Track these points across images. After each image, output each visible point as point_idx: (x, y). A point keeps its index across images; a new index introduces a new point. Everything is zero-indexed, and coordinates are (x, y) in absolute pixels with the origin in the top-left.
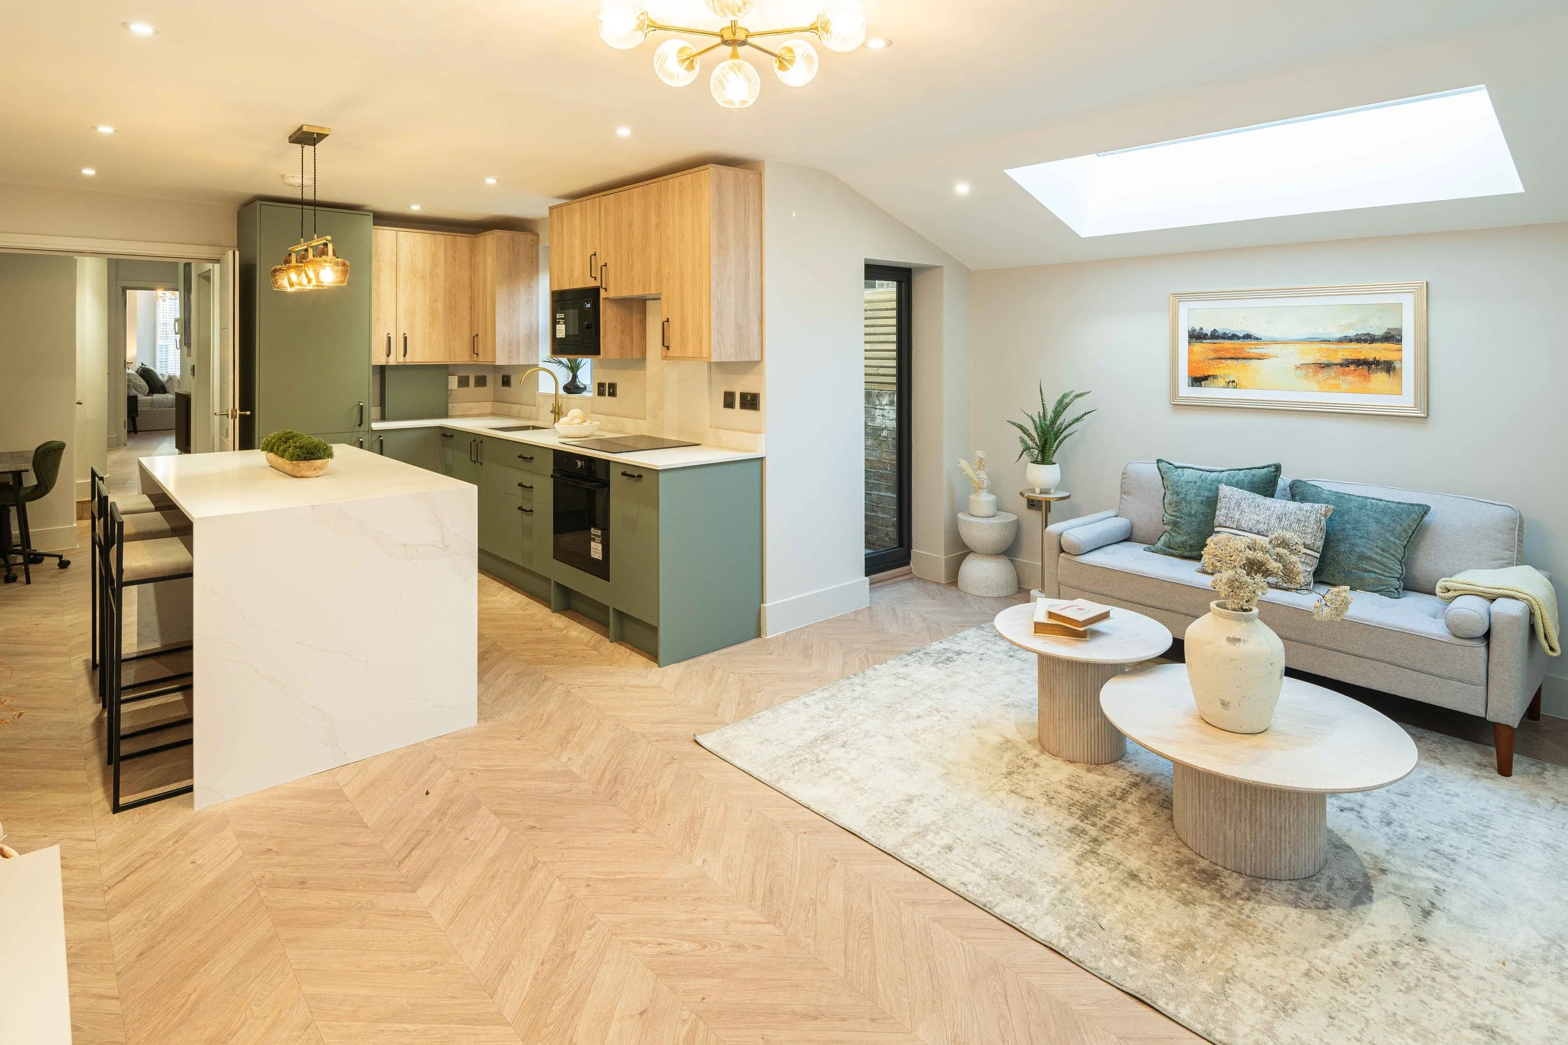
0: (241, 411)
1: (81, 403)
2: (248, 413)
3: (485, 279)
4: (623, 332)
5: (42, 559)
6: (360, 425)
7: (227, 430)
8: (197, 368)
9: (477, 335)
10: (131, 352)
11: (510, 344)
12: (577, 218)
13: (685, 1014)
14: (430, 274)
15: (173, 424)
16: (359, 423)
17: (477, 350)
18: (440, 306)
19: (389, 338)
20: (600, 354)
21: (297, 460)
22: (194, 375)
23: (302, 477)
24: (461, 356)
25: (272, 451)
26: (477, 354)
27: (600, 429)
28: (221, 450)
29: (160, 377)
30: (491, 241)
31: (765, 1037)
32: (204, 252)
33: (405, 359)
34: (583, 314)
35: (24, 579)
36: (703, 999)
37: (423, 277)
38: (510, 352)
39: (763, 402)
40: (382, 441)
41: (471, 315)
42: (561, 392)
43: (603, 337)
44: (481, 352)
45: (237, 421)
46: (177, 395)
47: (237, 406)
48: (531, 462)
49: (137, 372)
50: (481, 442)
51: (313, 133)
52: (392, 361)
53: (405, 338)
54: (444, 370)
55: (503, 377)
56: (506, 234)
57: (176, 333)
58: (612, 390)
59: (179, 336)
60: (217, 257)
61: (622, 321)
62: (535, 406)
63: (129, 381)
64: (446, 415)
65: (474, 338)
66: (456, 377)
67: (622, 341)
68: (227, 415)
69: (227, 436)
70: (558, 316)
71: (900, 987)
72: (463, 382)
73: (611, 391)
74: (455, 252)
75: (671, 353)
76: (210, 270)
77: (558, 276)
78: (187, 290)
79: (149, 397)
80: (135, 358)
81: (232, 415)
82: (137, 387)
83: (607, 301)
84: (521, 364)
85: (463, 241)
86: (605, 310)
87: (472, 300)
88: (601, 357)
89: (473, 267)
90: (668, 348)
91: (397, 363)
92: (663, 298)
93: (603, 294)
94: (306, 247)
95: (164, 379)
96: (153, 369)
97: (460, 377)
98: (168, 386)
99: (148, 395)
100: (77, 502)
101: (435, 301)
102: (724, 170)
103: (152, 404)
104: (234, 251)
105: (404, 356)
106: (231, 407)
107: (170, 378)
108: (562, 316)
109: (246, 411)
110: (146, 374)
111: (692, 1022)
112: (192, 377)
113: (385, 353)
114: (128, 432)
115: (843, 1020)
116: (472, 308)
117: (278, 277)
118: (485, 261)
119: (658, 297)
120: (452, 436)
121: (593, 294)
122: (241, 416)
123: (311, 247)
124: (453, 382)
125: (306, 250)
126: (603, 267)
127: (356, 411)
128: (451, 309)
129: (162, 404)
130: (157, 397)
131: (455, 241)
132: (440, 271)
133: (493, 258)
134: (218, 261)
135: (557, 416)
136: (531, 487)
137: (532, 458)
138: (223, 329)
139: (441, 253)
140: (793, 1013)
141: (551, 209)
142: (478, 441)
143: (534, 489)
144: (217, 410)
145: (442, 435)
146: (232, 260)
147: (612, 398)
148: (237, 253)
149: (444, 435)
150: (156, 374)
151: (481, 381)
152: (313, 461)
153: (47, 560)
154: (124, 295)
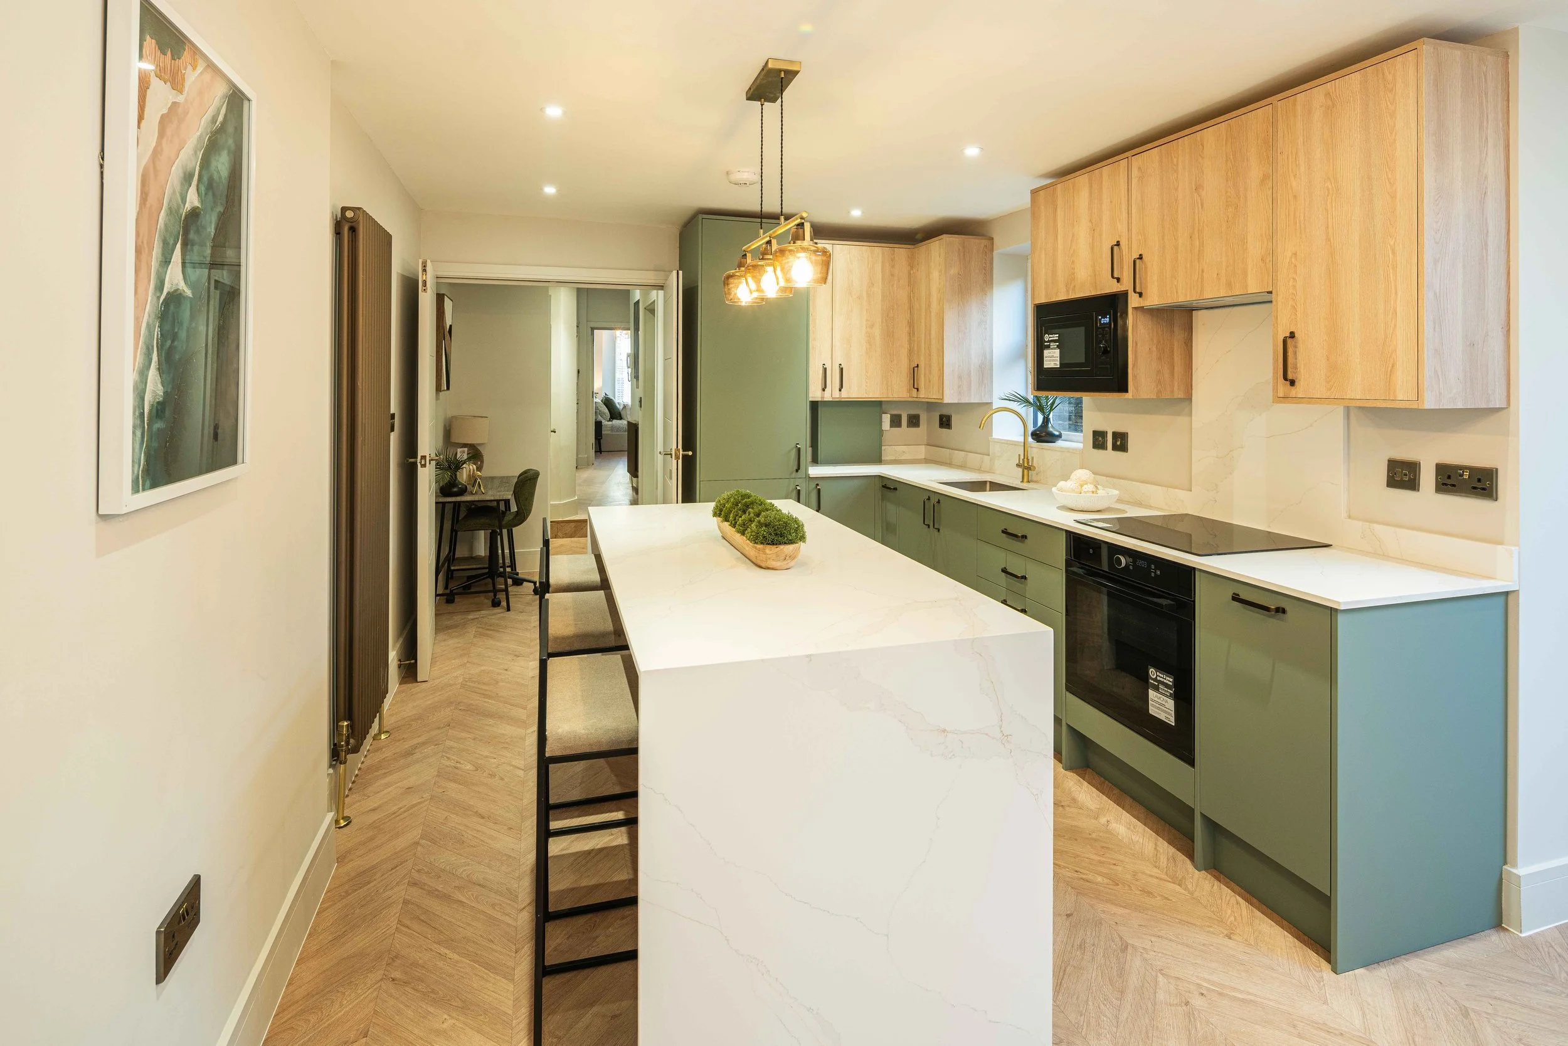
0: (683, 451)
1: (555, 432)
2: (690, 453)
3: (929, 295)
4: (1159, 359)
5: (521, 584)
6: (797, 471)
7: (671, 471)
8: (644, 401)
9: (918, 366)
10: (598, 384)
11: (960, 377)
12: (1084, 194)
14: (867, 293)
15: (626, 447)
16: (795, 467)
17: (917, 384)
18: (877, 332)
19: (825, 370)
20: (1126, 391)
21: (762, 543)
22: (641, 407)
23: (768, 568)
24: (899, 391)
25: (726, 520)
26: (918, 389)
27: (1119, 501)
28: (665, 502)
29: (618, 406)
30: (937, 249)
32: (650, 278)
33: (840, 394)
34: (1094, 334)
35: (504, 604)
37: (859, 298)
38: (959, 387)
39: (1504, 485)
40: (819, 490)
41: (910, 341)
42: (1030, 439)
43: (1134, 366)
44: (922, 386)
45: (680, 462)
46: (628, 422)
47: (680, 447)
48: (1023, 542)
49: (602, 401)
50: (939, 502)
51: (780, 71)
52: (827, 396)
53: (842, 370)
54: (876, 406)
55: (941, 417)
56: (954, 240)
57: (628, 367)
58: (1121, 442)
59: (630, 370)
60: (660, 282)
61: (1159, 342)
62: (989, 455)
63: (597, 408)
64: (878, 460)
65: (914, 370)
66: (889, 416)
67: (1159, 372)
68: (671, 454)
69: (671, 478)
70: (1047, 337)
72: (896, 422)
73: (1119, 443)
74: (893, 266)
75: (1299, 391)
76: (654, 301)
77: (1046, 283)
78: (637, 329)
79: (610, 423)
80: (601, 389)
81: (675, 455)
82: (602, 414)
83: (1139, 313)
84: (973, 401)
85: (901, 252)
86: (1135, 326)
87: (911, 324)
88: (1129, 395)
89: (912, 283)
90: (1292, 383)
91: (833, 398)
92: (1279, 298)
93: (1134, 301)
94: (768, 239)
95: (620, 407)
96: (613, 398)
97: (892, 416)
98: (623, 413)
99: (610, 421)
100: (551, 522)
101: (872, 326)
102: (1446, 48)
103: (612, 428)
104: (678, 271)
105: (840, 390)
106: (674, 447)
107: (625, 407)
108: (1056, 337)
109: (688, 451)
110: (608, 402)
112: (639, 408)
113: (820, 388)
114: (595, 452)
116: (911, 334)
117: (731, 286)
118: (928, 274)
119: (1267, 298)
120: (895, 489)
121: (1114, 303)
122: (684, 456)
123: (774, 238)
124: (886, 419)
125: (769, 242)
126: (1138, 261)
127: (794, 453)
128: (889, 335)
129: (618, 429)
130: (616, 422)
131: (893, 254)
132: (878, 290)
133: (940, 271)
134: (661, 287)
135: (1026, 471)
136: (1024, 577)
137: (1024, 537)
138: (666, 359)
139: (878, 267)
141: (1034, 192)
142: (934, 500)
143: (1029, 581)
144: (660, 448)
145: (883, 486)
146: (675, 282)
147: (1119, 454)
148: (681, 273)
149: (885, 487)
150: (614, 403)
151: (914, 421)
152: (782, 547)
153: (525, 584)
154: (593, 334)
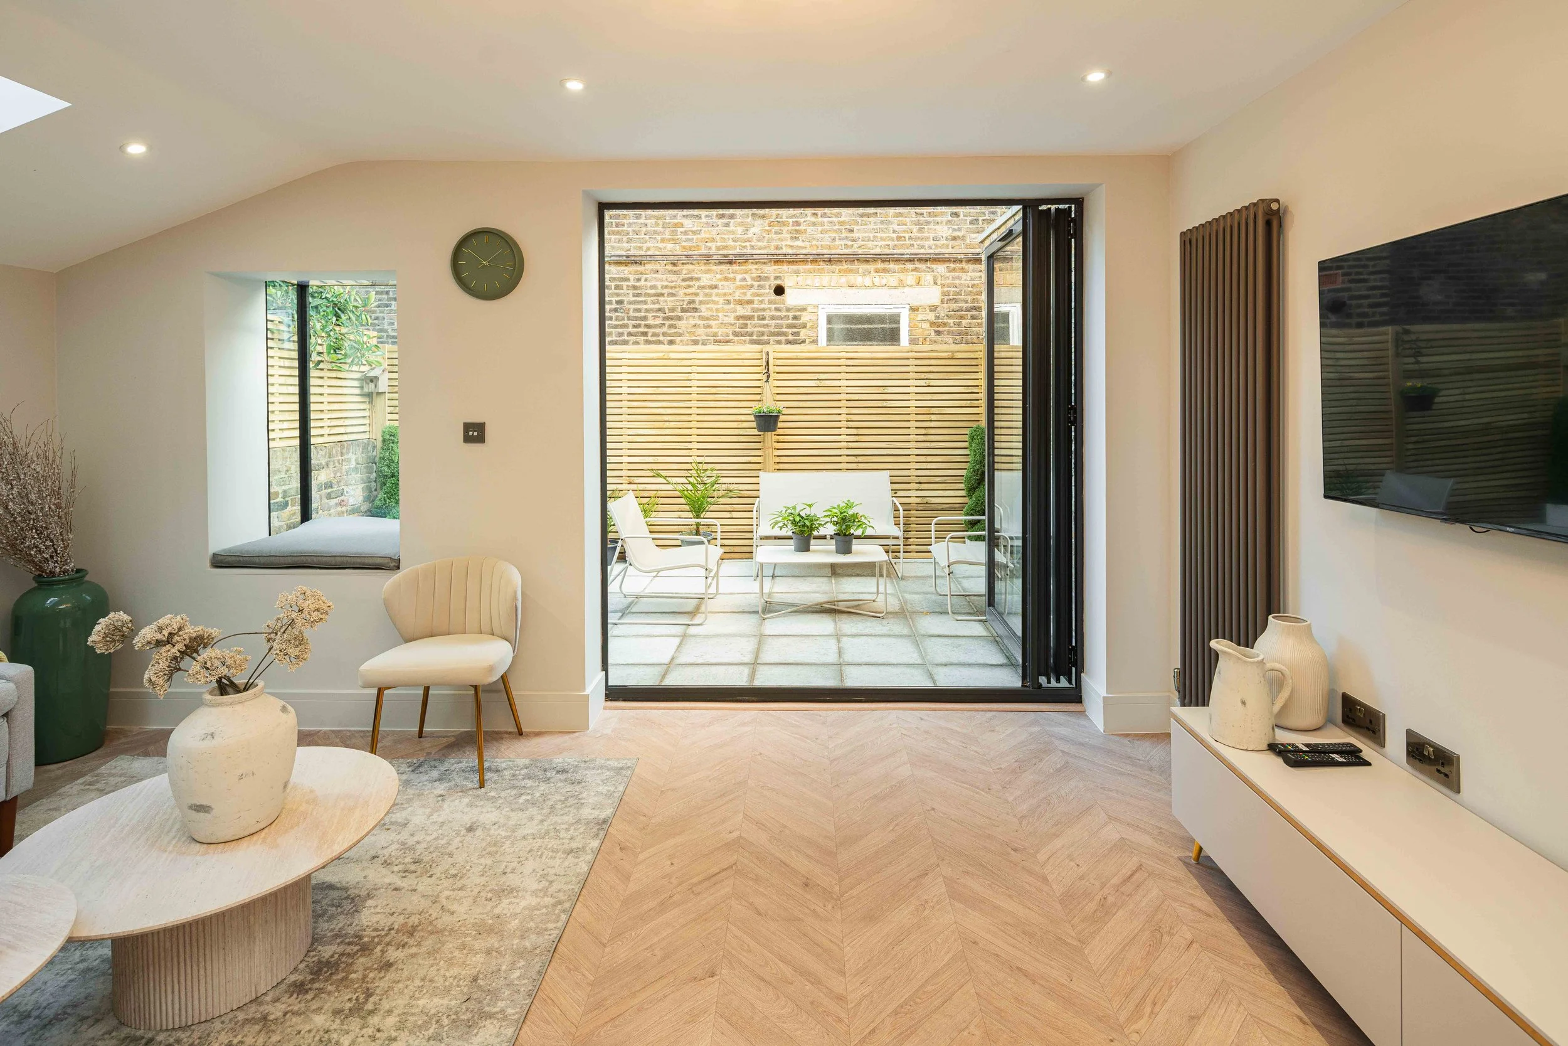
13: (1135, 1037)
31: (1069, 980)
36: (1111, 1041)
71: (933, 949)
111: (1130, 1026)
115: (997, 955)
140: (1034, 982)
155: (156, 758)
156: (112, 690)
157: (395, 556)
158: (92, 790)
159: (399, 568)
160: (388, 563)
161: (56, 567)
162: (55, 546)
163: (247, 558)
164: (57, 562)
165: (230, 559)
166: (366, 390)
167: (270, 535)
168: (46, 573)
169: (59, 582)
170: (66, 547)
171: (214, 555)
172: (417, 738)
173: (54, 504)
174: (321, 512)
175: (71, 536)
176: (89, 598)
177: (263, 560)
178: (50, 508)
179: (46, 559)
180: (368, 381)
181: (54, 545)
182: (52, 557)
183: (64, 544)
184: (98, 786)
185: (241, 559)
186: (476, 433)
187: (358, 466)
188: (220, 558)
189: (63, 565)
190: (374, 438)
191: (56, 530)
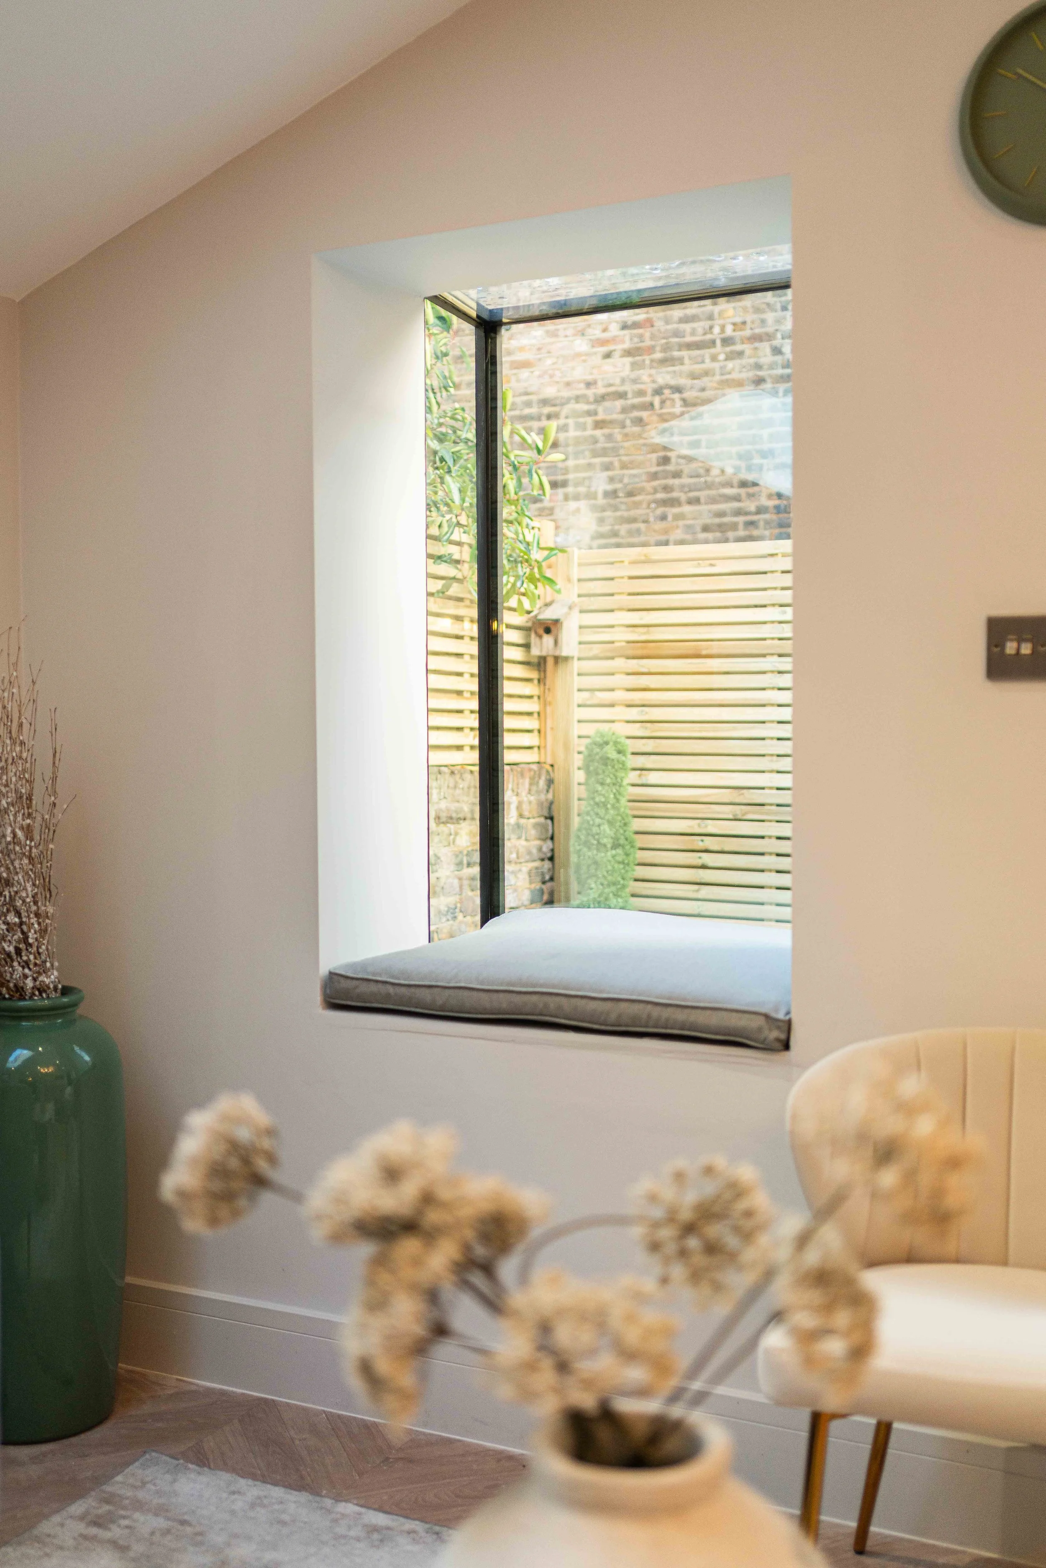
155: (226, 1476)
156: (129, 1279)
157: (777, 1010)
158: (101, 1542)
159: (786, 1046)
160: (760, 1029)
161: (26, 977)
162: (25, 928)
163: (403, 990)
164: (26, 964)
165: (364, 988)
166: (535, 651)
167: (429, 942)
168: (8, 989)
169: (34, 1014)
170: (43, 932)
171: (332, 975)
172: (851, 1554)
173: (22, 828)
174: (460, 917)
175: (51, 910)
176: (87, 1058)
177: (441, 998)
178: (15, 835)
179: (9, 955)
180: (541, 631)
181: (21, 923)
182: (18, 951)
183: (39, 924)
184: (115, 1532)
185: (391, 990)
186: (1026, 649)
187: (523, 821)
188: (345, 984)
189: (39, 973)
190: (549, 761)
191: (25, 889)
